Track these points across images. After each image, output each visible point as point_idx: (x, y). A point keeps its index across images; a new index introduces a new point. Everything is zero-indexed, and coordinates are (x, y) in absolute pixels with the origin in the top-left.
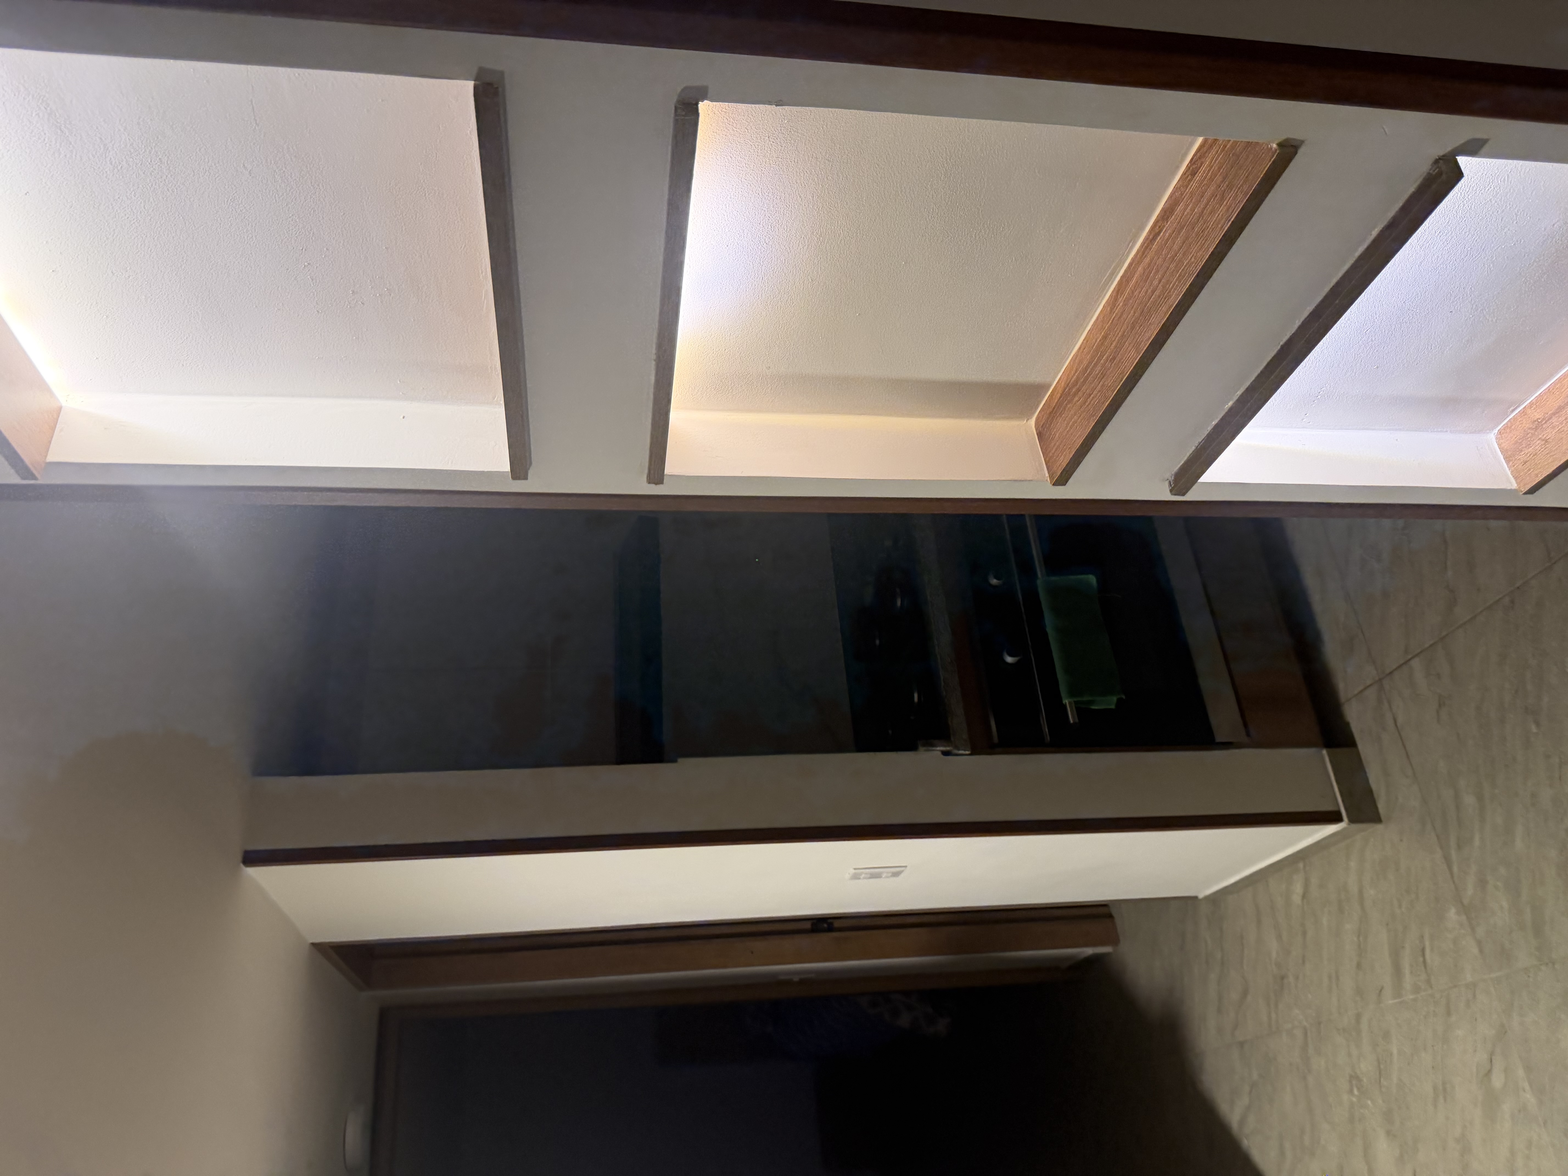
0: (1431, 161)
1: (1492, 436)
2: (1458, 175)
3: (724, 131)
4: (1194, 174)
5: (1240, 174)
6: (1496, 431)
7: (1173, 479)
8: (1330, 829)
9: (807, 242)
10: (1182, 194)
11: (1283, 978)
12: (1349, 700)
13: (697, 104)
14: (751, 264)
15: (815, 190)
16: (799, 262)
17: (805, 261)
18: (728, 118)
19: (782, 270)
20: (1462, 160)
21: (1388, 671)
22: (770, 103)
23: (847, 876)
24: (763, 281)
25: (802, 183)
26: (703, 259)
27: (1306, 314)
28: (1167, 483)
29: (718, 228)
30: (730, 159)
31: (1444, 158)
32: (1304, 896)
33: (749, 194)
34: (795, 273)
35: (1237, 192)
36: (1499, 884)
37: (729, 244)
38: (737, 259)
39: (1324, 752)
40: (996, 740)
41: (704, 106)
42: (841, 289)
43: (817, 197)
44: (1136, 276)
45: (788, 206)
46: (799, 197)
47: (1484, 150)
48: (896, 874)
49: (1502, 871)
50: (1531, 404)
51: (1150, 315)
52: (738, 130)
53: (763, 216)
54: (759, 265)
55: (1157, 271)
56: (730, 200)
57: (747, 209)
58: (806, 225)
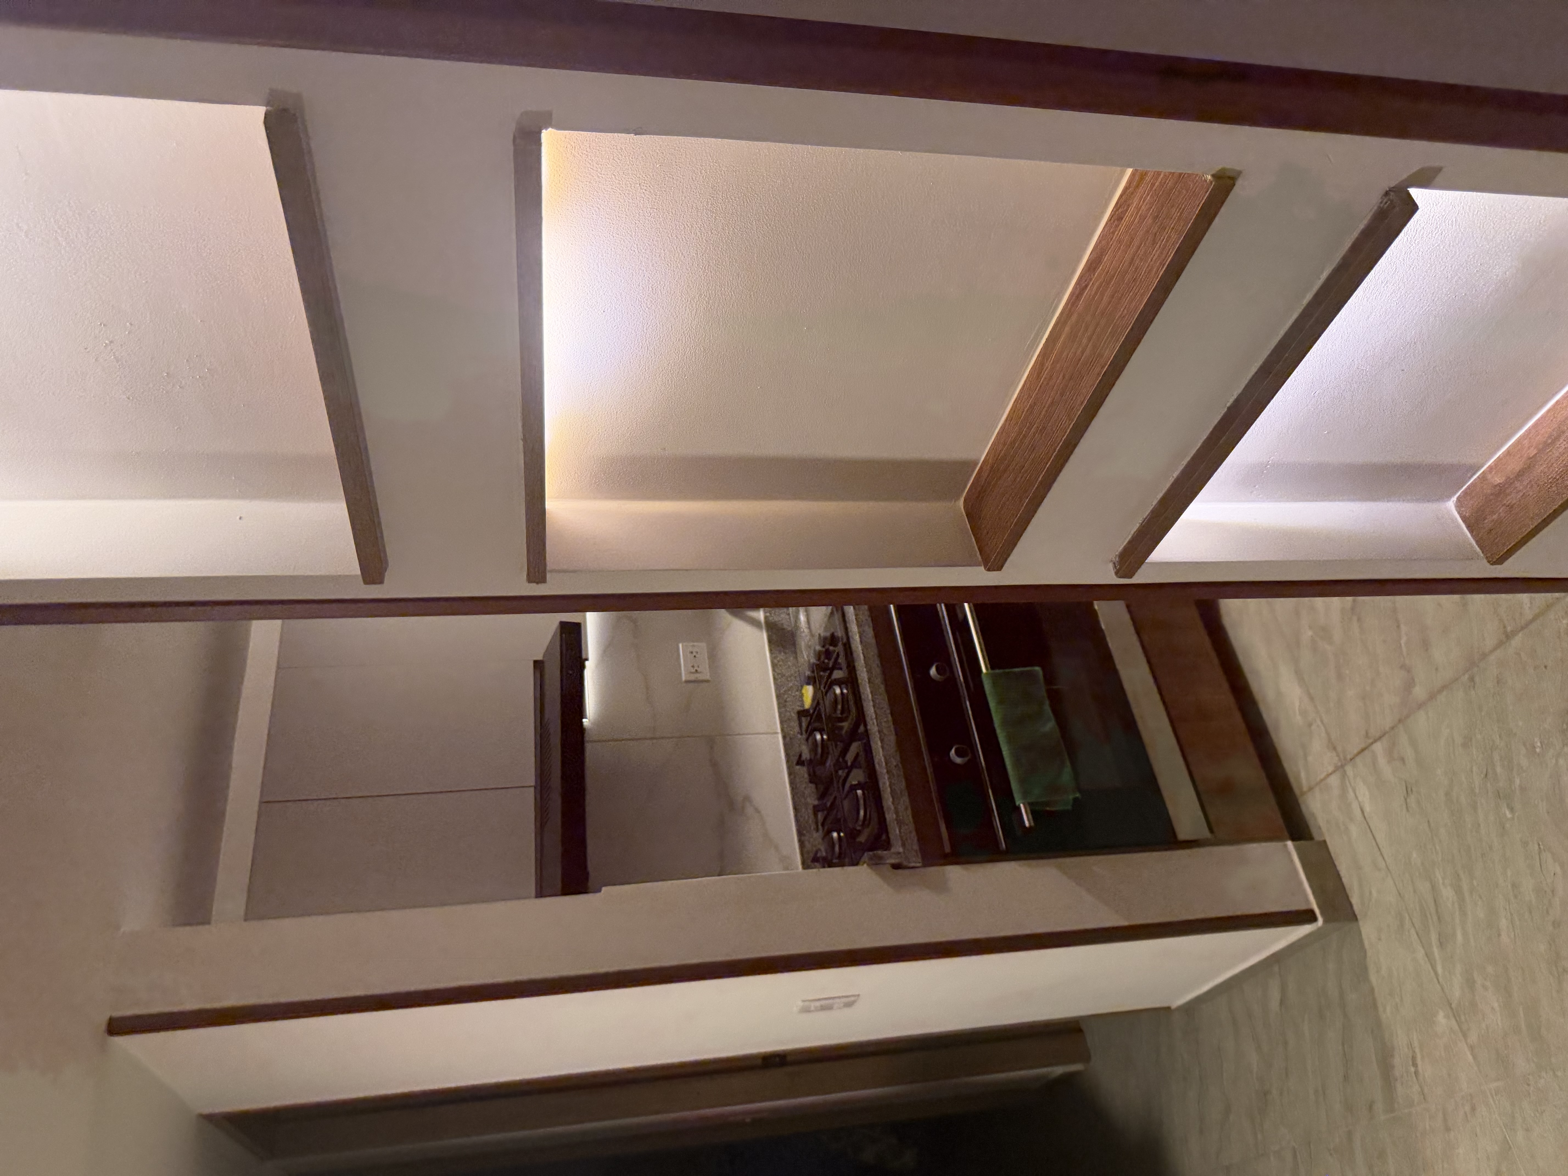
0: (1383, 192)
1: (1451, 505)
2: (1411, 208)
3: (588, 177)
4: (1120, 219)
5: (1173, 213)
6: (1454, 498)
7: (1117, 560)
8: (1305, 929)
9: (694, 305)
10: (1108, 243)
11: (1266, 1093)
12: (1311, 789)
13: (540, 133)
14: (633, 332)
15: (699, 246)
16: (688, 329)
17: (694, 327)
18: (590, 162)
19: (669, 338)
20: (1414, 192)
21: (1349, 757)
22: (627, 131)
23: (795, 1009)
24: (649, 351)
25: (683, 237)
26: (577, 327)
27: (1254, 370)
28: (1111, 566)
29: (591, 291)
30: (597, 210)
31: (1394, 189)
32: (1282, 1002)
33: (624, 251)
34: (684, 342)
35: (1171, 232)
36: (1488, 984)
37: (606, 309)
38: (616, 327)
39: (1290, 844)
40: (948, 849)
41: (548, 136)
42: (738, 359)
43: (701, 254)
44: (1064, 336)
45: (669, 265)
46: (680, 254)
47: (1439, 179)
48: (849, 1005)
49: (1490, 969)
50: (1490, 468)
51: (1082, 377)
52: (603, 176)
53: (642, 276)
54: (643, 332)
55: (1086, 329)
56: (602, 258)
57: (622, 268)
58: (692, 287)
